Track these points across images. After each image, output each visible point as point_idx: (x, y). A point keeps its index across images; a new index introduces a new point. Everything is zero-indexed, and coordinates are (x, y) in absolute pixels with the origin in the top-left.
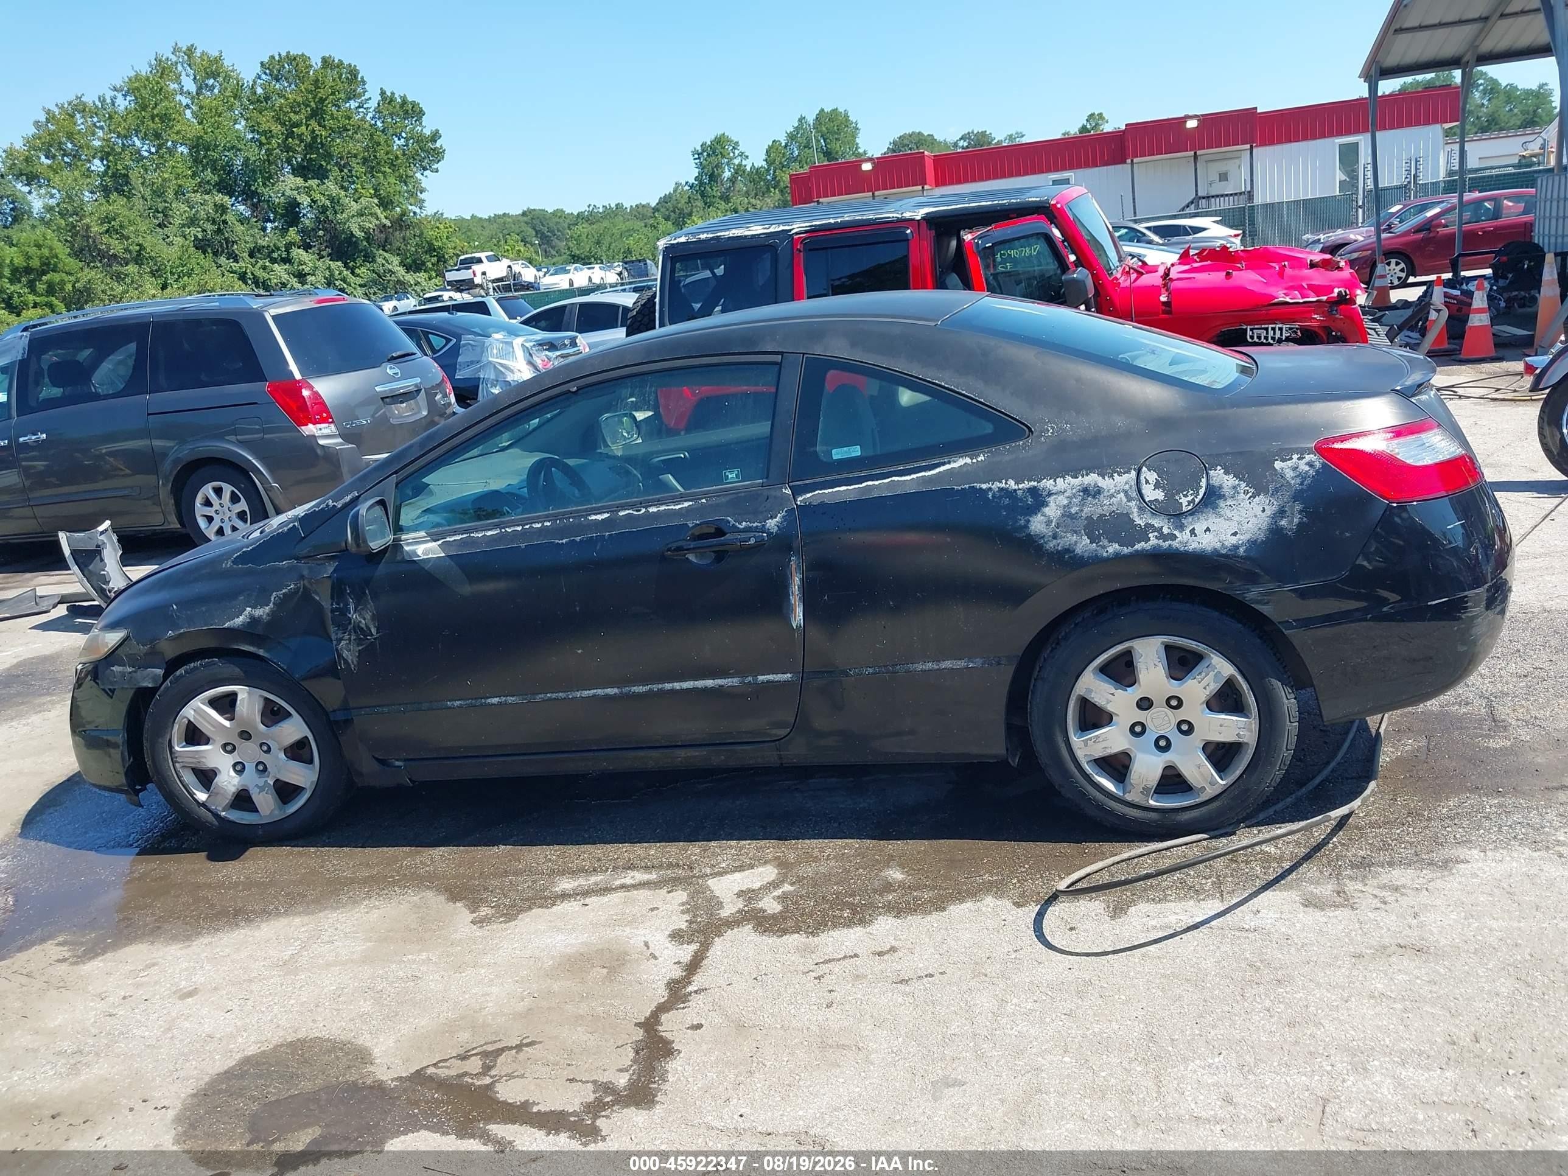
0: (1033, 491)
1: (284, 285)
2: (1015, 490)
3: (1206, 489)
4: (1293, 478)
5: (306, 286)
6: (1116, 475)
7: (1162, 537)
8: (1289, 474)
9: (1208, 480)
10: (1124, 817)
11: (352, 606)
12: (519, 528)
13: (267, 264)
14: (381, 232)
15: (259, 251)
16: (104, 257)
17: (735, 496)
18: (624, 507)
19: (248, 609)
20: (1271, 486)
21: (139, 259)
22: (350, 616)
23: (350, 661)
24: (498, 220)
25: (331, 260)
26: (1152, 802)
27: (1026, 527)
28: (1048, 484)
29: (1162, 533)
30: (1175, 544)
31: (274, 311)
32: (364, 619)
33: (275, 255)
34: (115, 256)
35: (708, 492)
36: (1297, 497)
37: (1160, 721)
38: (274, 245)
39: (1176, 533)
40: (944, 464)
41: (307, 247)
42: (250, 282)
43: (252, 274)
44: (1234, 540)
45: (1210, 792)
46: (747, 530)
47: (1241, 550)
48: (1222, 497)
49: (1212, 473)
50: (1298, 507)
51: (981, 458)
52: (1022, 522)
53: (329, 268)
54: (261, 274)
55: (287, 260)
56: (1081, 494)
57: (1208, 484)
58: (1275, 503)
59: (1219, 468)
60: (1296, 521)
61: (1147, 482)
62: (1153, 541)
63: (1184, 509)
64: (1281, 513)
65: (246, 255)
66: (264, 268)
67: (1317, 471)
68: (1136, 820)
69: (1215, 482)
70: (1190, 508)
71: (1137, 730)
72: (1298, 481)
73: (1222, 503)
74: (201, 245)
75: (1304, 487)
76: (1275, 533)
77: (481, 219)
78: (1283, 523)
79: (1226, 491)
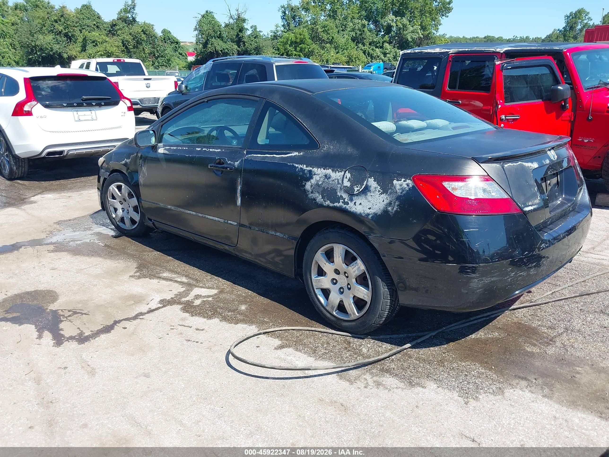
0: (310, 171)
1: (378, 57)
2: (305, 170)
3: (365, 186)
4: (399, 189)
5: (386, 58)
6: (337, 172)
7: (345, 203)
8: (398, 187)
9: (367, 182)
10: (325, 315)
11: (143, 164)
12: (181, 148)
13: (374, 48)
14: (419, 40)
15: (373, 43)
16: (320, 40)
17: (231, 150)
18: (205, 147)
19: (126, 159)
20: (389, 191)
21: (331, 42)
22: (142, 168)
23: (141, 183)
24: (473, 40)
25: (398, 49)
26: (334, 313)
27: (305, 186)
28: (315, 170)
29: (344, 201)
30: (347, 207)
31: (277, 64)
32: (145, 170)
33: (378, 45)
34: (324, 40)
35: (226, 147)
36: (398, 198)
37: (342, 281)
38: (378, 41)
39: (349, 202)
40: (290, 153)
41: (390, 43)
42: (366, 54)
43: (368, 51)
44: (368, 211)
45: (352, 317)
46: (230, 164)
47: (370, 216)
48: (370, 191)
49: (369, 179)
50: (397, 203)
51: (301, 154)
52: (304, 184)
53: (396, 52)
54: (371, 52)
55: (382, 47)
56: (324, 177)
57: (366, 184)
58: (389, 199)
59: (373, 178)
60: (395, 209)
61: (346, 178)
62: (341, 204)
63: (355, 193)
64: (390, 204)
65: (368, 44)
66: (373, 49)
67: (409, 189)
68: (328, 318)
69: (369, 184)
70: (357, 193)
71: (334, 282)
72: (401, 191)
73: (369, 194)
74: (353, 40)
75: (402, 195)
76: (385, 212)
77: (466, 38)
78: (390, 209)
79: (372, 189)
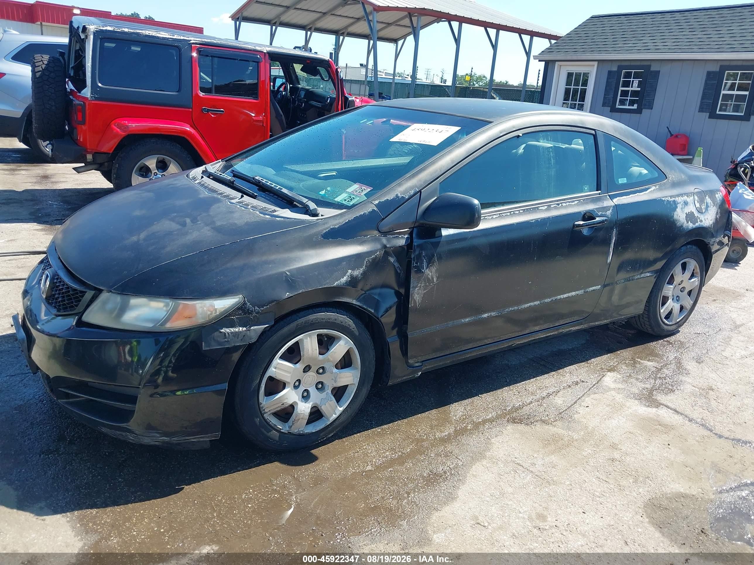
2: (670, 201)
11: (425, 265)
18: (552, 203)
19: (350, 271)
22: (423, 271)
23: (417, 301)
28: (677, 199)
32: (431, 273)
40: (649, 189)
46: (602, 215)
51: (657, 187)
